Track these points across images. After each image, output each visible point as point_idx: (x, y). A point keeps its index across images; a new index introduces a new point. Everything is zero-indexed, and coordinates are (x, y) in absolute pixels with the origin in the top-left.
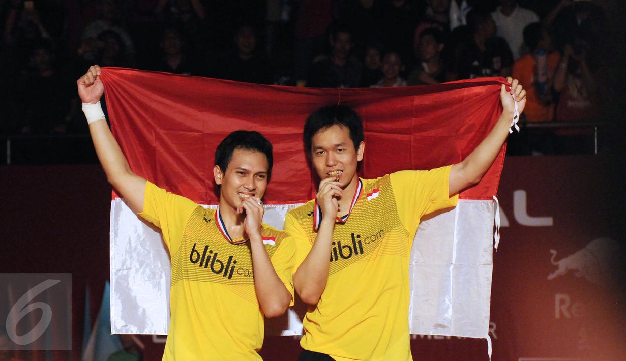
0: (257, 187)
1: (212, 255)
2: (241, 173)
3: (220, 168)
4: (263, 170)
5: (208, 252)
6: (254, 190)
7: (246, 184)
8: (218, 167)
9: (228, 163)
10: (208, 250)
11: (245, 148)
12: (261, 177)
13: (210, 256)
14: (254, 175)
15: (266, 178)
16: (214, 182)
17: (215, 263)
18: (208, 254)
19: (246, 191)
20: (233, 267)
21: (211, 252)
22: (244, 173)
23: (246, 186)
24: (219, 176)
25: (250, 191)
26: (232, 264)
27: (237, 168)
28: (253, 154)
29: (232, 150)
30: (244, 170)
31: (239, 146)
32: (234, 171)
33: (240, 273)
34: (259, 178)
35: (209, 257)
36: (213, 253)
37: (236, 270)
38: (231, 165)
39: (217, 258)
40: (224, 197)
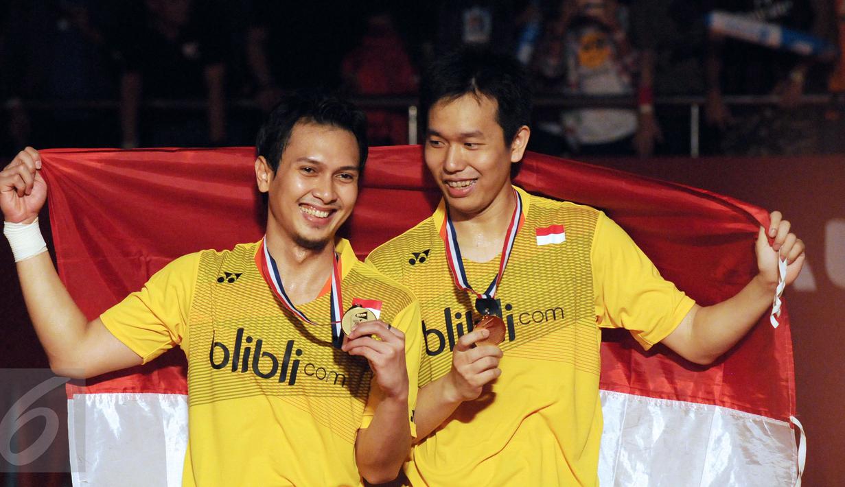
0: (338, 197)
1: (253, 346)
2: (309, 170)
3: (267, 161)
4: (350, 163)
5: (244, 340)
6: (333, 201)
7: (319, 190)
8: (264, 160)
9: (281, 152)
10: (244, 338)
11: (314, 122)
12: (345, 176)
13: (249, 348)
14: (333, 174)
15: (356, 178)
16: (256, 187)
17: (260, 359)
18: (244, 344)
19: (318, 203)
20: (296, 363)
21: (249, 340)
22: (313, 170)
23: (318, 194)
24: (264, 176)
25: (326, 204)
26: (294, 357)
27: (300, 160)
28: (331, 133)
29: (290, 126)
30: (313, 162)
31: (303, 119)
32: (295, 165)
33: (311, 372)
34: (343, 179)
35: (248, 350)
36: (255, 341)
37: (301, 368)
38: (289, 154)
39: (263, 350)
40: (275, 216)
